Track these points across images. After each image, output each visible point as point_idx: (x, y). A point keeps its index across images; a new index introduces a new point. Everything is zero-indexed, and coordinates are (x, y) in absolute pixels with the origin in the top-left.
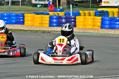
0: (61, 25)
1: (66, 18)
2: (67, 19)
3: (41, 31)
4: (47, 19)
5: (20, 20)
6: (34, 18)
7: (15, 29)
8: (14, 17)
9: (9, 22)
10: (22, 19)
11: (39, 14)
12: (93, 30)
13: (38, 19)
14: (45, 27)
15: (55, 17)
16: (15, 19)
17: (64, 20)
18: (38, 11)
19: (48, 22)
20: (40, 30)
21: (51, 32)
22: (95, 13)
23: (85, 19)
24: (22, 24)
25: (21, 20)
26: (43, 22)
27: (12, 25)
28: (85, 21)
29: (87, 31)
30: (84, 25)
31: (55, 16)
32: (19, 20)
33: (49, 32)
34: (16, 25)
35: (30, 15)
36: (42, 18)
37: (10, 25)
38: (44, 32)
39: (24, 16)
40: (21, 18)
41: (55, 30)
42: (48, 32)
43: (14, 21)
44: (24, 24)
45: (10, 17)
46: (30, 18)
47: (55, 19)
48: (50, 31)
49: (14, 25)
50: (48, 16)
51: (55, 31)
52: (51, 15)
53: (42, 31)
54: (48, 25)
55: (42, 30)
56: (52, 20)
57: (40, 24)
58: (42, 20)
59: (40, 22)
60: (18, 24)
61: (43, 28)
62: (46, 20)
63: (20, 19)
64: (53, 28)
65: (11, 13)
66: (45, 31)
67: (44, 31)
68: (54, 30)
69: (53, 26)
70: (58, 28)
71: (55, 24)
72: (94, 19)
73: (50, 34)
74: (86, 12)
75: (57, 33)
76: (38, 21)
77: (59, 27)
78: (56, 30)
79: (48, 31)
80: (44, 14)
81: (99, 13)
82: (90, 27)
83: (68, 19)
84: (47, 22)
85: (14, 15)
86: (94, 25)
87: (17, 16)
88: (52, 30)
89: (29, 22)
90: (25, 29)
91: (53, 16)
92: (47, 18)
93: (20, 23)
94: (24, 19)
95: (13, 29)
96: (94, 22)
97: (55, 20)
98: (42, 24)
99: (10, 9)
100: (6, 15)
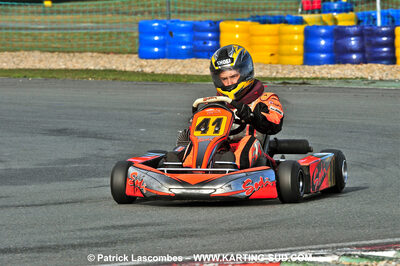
0: (347, 57)
1: (360, 35)
2: (366, 38)
3: (275, 79)
4: (296, 37)
5: (205, 43)
6: (252, 35)
7: (190, 73)
8: (184, 35)
9: (166, 50)
10: (211, 39)
11: (270, 23)
13: (267, 39)
14: (291, 67)
15: (323, 31)
16: (187, 40)
17: (353, 42)
18: (264, 9)
19: (298, 48)
20: (274, 75)
21: (309, 81)
25: (210, 45)
26: (285, 48)
27: (179, 60)
31: (325, 26)
32: (201, 43)
33: (304, 83)
34: (193, 59)
35: (237, 26)
36: (280, 34)
37: (172, 61)
38: (285, 82)
39: (217, 31)
40: (210, 35)
41: (325, 75)
42: (301, 81)
43: (184, 47)
45: (171, 33)
46: (237, 36)
47: (324, 37)
48: (307, 79)
49: (187, 61)
50: (299, 28)
51: (323, 79)
52: (311, 25)
53: (281, 79)
54: (300, 59)
55: (279, 76)
56: (312, 42)
57: (272, 55)
58: (280, 43)
59: (274, 49)
60: (198, 57)
61: (283, 70)
62: (292, 43)
63: (206, 40)
64: (316, 67)
65: (175, 18)
66: (291, 79)
67: (288, 79)
68: (320, 76)
69: (318, 62)
70: (334, 68)
71: (323, 56)
73: (306, 90)
75: (330, 84)
76: (267, 47)
77: (336, 66)
78: (329, 76)
79: (301, 78)
80: (286, 22)
83: (369, 35)
84: (296, 49)
85: (183, 25)
87: (194, 28)
88: (314, 76)
91: (318, 27)
92: (296, 33)
93: (206, 54)
94: (217, 39)
95: (182, 73)
97: (323, 42)
98: (280, 54)
99: (172, 7)
100: (159, 27)
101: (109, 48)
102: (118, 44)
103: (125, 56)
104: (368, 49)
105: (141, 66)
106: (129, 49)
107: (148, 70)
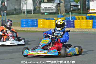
2: (68, 22)
4: (53, 22)
6: (44, 22)
7: (32, 30)
9: (27, 25)
11: (48, 19)
12: (87, 29)
16: (31, 23)
17: (66, 23)
18: (45, 17)
22: (86, 17)
23: (81, 22)
24: (36, 26)
25: (36, 24)
27: (29, 28)
28: (81, 23)
29: (83, 31)
30: (80, 26)
32: (34, 24)
34: (32, 27)
35: (41, 20)
36: (50, 22)
39: (37, 21)
40: (35, 22)
43: (30, 25)
44: (37, 27)
45: (27, 22)
46: (41, 22)
57: (49, 26)
58: (50, 24)
62: (53, 24)
65: (28, 19)
72: (87, 22)
74: (80, 17)
76: (47, 25)
80: (51, 19)
81: (89, 18)
82: (84, 27)
84: (53, 25)
85: (30, 20)
86: (87, 26)
87: (32, 21)
89: (41, 25)
90: (39, 30)
94: (37, 23)
96: (87, 24)
99: (27, 17)
100: (25, 21)
101: (14, 25)
102: (16, 24)
103: (18, 27)
104: (69, 25)
105: (22, 29)
106: (18, 25)
107: (23, 30)
